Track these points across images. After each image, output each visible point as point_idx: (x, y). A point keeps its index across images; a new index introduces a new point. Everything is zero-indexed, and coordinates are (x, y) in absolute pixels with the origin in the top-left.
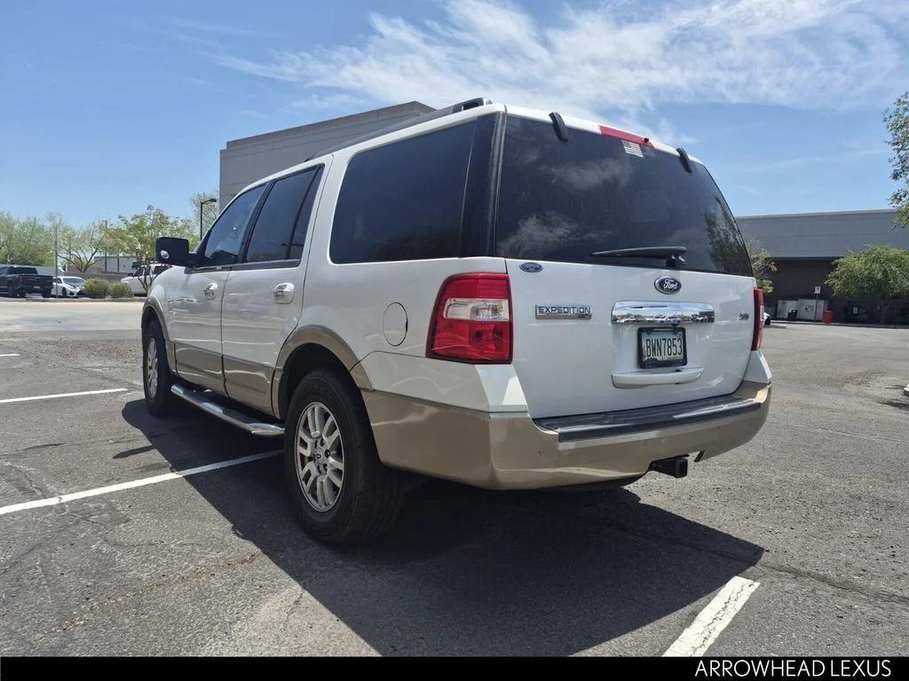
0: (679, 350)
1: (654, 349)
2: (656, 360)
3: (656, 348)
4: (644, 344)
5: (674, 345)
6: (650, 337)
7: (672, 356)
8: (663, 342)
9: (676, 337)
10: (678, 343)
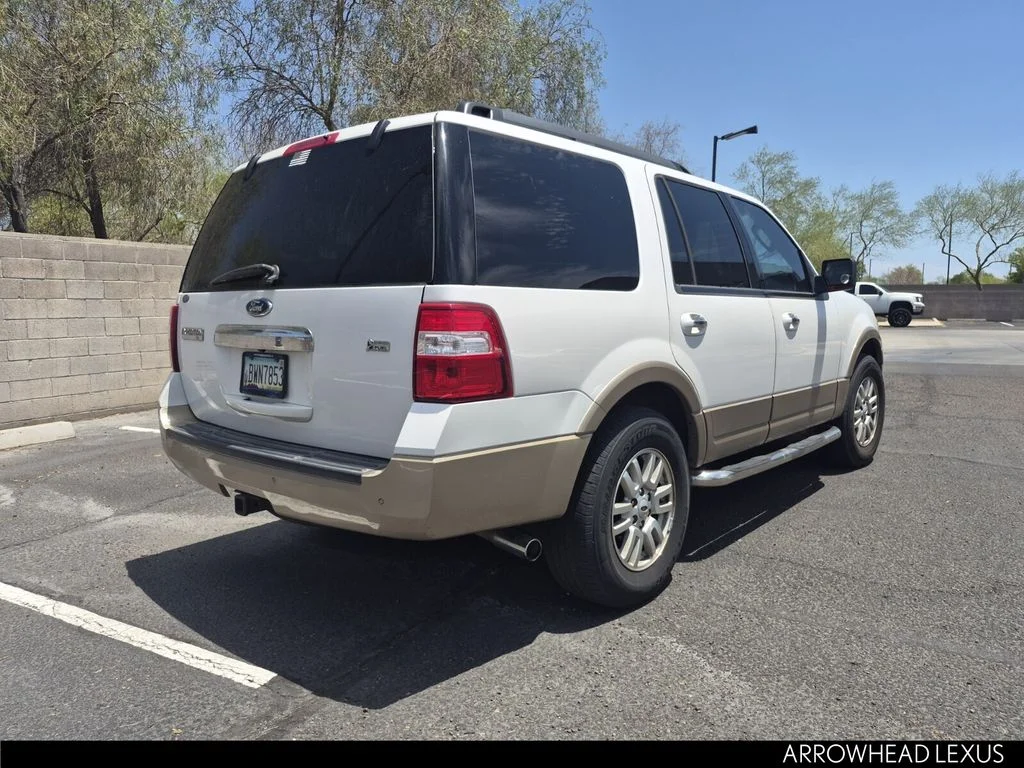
0: (280, 381)
1: (256, 375)
2: (256, 386)
3: (257, 375)
4: (247, 368)
5: (276, 374)
6: (254, 362)
7: (273, 385)
8: (265, 369)
9: (279, 365)
10: (280, 373)
